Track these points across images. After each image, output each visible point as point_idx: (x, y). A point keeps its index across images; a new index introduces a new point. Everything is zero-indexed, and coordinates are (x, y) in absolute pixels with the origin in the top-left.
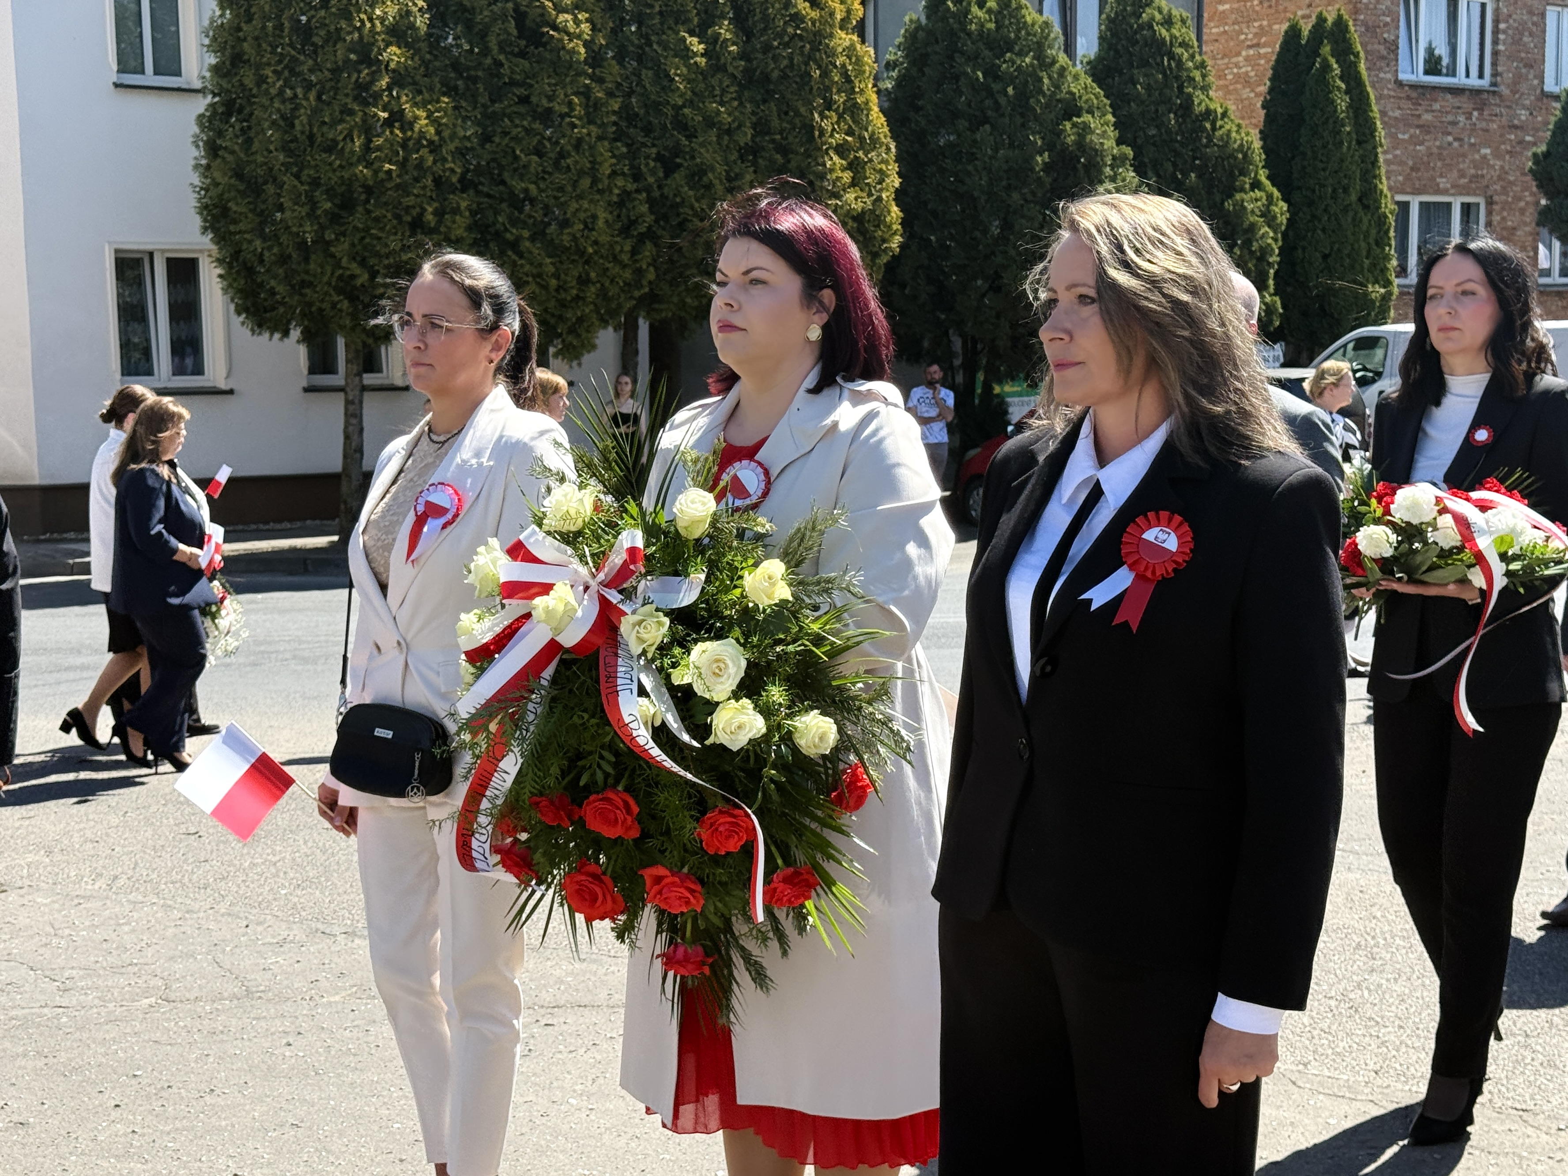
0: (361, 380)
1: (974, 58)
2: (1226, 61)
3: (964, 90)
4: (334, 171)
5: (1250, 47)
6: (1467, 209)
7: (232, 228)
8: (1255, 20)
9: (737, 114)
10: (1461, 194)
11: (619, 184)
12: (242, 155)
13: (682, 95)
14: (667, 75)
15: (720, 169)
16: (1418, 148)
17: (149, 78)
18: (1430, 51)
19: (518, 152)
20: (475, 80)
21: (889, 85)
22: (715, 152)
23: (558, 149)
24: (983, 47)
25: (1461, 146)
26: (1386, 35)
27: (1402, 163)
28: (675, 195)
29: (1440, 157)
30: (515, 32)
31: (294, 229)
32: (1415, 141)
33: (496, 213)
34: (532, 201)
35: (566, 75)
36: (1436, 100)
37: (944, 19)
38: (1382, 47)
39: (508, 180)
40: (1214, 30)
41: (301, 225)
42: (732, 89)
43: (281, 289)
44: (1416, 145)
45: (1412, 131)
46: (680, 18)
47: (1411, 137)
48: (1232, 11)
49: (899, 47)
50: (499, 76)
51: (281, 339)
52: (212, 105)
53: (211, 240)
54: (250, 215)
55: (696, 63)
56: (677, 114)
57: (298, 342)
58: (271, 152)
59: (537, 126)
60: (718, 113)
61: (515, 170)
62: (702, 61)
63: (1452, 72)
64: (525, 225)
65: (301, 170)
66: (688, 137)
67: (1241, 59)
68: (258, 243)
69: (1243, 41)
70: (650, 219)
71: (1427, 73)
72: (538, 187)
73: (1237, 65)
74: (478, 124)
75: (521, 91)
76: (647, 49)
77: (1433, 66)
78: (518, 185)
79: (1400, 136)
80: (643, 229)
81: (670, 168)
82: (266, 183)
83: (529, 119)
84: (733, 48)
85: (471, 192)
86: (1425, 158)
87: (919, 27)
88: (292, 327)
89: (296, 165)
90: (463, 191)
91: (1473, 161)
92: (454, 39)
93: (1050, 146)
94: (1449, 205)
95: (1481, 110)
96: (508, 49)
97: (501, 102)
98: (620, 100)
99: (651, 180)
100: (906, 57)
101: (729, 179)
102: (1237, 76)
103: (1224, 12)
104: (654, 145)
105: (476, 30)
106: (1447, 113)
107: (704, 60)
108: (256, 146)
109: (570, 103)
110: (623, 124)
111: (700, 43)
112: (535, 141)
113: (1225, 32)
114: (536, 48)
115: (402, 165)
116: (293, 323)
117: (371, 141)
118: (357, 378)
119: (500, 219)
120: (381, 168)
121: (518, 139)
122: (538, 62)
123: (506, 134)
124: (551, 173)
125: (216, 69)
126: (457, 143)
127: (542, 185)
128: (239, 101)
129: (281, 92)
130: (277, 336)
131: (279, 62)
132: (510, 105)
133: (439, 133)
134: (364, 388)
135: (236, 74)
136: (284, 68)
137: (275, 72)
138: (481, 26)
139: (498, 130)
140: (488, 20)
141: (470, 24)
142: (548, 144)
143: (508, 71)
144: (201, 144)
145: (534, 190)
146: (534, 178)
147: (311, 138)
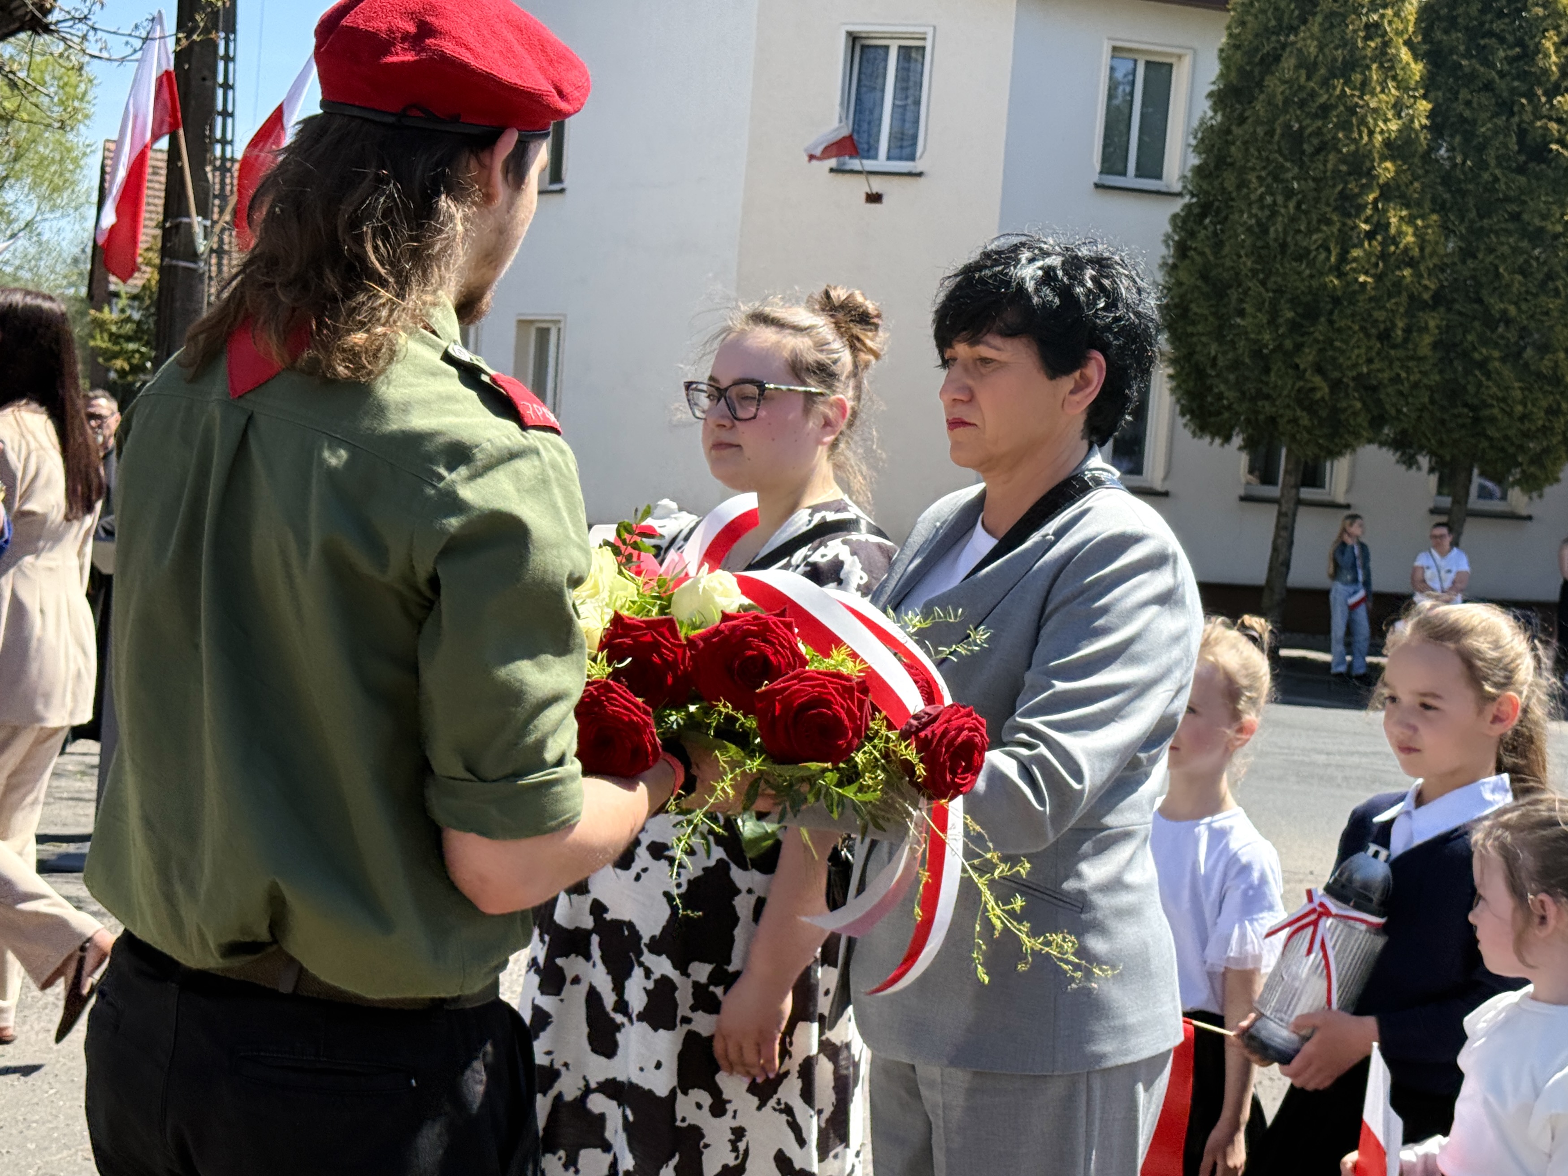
0: (1298, 493)
4: (1303, 280)
7: (1190, 329)
12: (1211, 258)
17: (1130, 180)
19: (1501, 270)
20: (1464, 194)
23: (1546, 269)
30: (1516, 148)
31: (1253, 336)
33: (1466, 332)
34: (1508, 322)
39: (1485, 298)
41: (1259, 333)
43: (1231, 395)
50: (1493, 191)
51: (1222, 445)
52: (1188, 207)
53: (1167, 340)
54: (1211, 319)
57: (1240, 448)
58: (1240, 257)
59: (1525, 244)
61: (1495, 289)
64: (1496, 345)
65: (1267, 277)
68: (1213, 349)
72: (1519, 309)
74: (1462, 237)
75: (1514, 208)
78: (1497, 306)
82: (1230, 287)
83: (1516, 236)
85: (1442, 309)
88: (1234, 433)
89: (1263, 271)
90: (1433, 309)
92: (1447, 151)
96: (1504, 164)
97: (1490, 217)
105: (1475, 143)
108: (1226, 250)
112: (1521, 260)
114: (1539, 164)
115: (1379, 278)
116: (1237, 429)
117: (1348, 252)
118: (1294, 491)
119: (1470, 338)
120: (1356, 280)
121: (1503, 258)
122: (1538, 179)
123: (1491, 250)
124: (1536, 296)
125: (1199, 171)
126: (1435, 260)
127: (1524, 307)
128: (1217, 204)
129: (1261, 198)
130: (1218, 441)
131: (1264, 168)
132: (1499, 221)
133: (1422, 249)
134: (1300, 502)
135: (1218, 177)
136: (1268, 174)
137: (1259, 178)
138: (1481, 139)
139: (1482, 247)
140: (1489, 134)
141: (1468, 137)
142: (1535, 264)
143: (1503, 187)
144: (1171, 243)
145: (1512, 310)
146: (1515, 299)
147: (1284, 246)
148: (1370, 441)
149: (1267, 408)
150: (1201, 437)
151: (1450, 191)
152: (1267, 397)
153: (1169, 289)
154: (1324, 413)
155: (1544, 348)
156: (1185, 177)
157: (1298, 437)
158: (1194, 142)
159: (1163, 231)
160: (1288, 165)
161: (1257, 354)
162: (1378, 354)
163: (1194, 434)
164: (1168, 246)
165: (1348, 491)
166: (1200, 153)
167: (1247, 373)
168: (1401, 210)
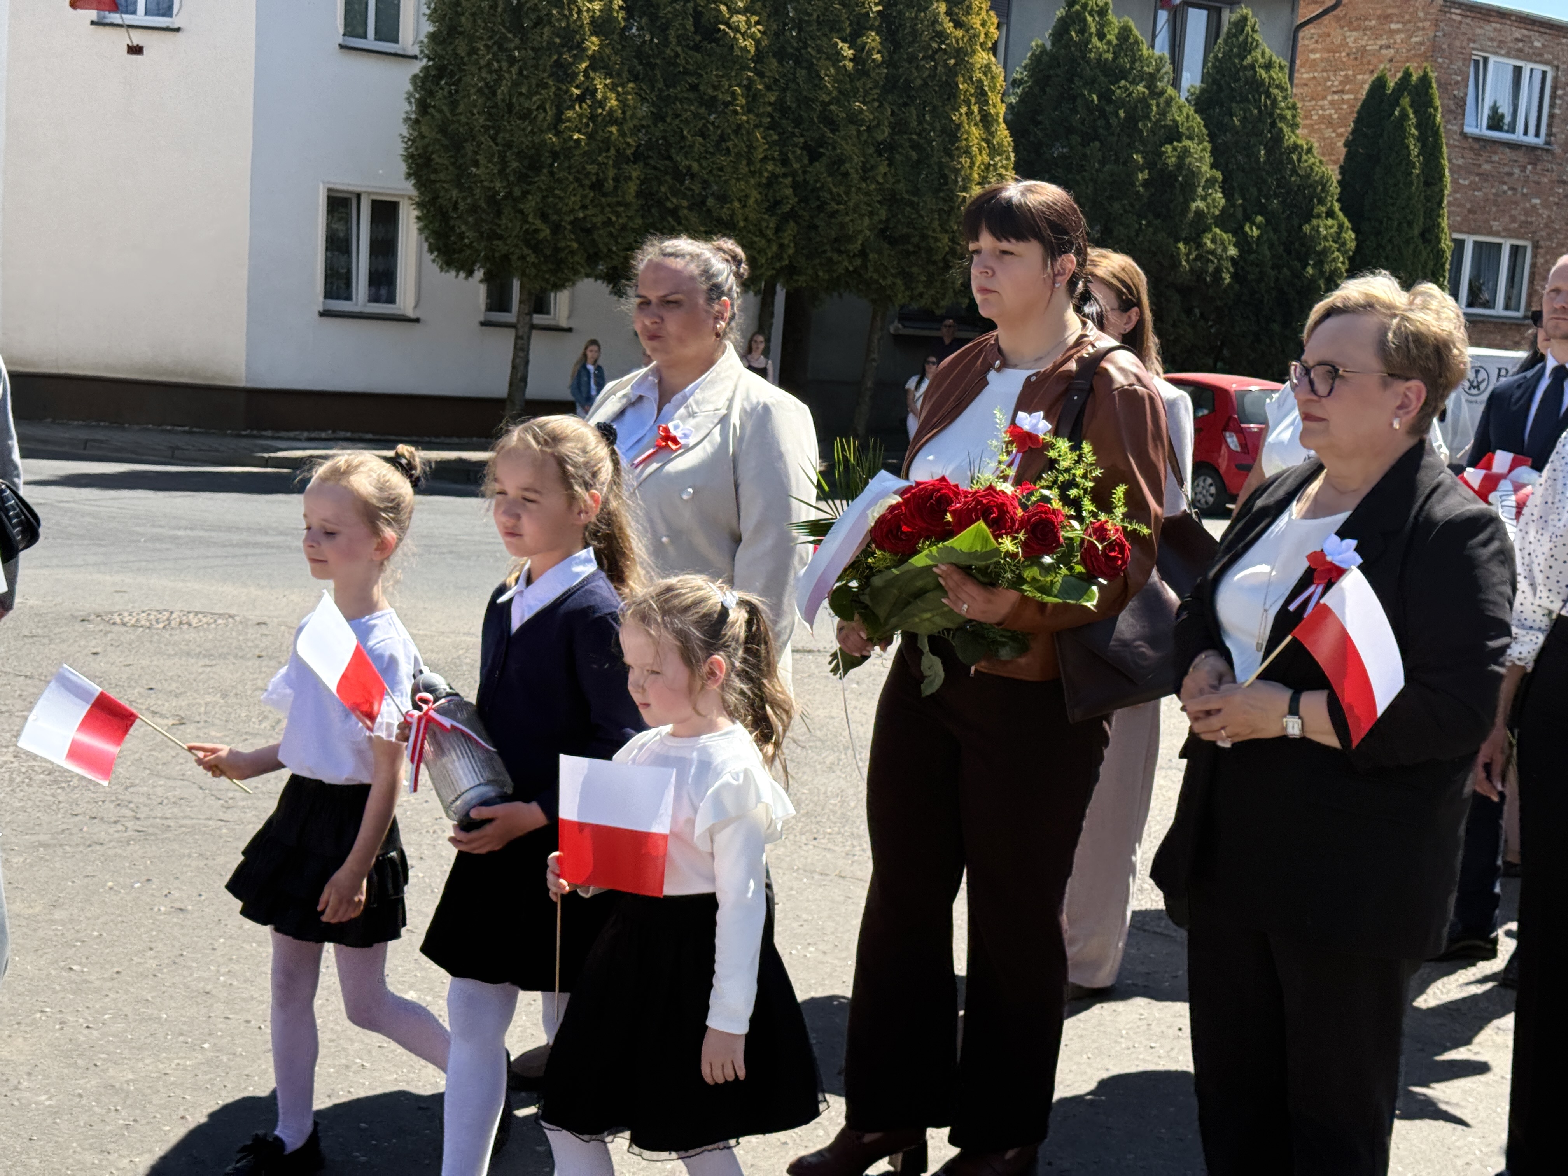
0: (531, 319)
1: (1091, 83)
2: (1313, 103)
3: (1080, 109)
4: (526, 136)
5: (1335, 93)
6: (1516, 251)
7: (433, 177)
8: (1342, 70)
9: (877, 114)
10: (1511, 237)
11: (770, 168)
12: (448, 115)
13: (829, 93)
14: (818, 76)
15: (857, 160)
16: (1476, 193)
17: (371, 43)
18: (1494, 109)
19: (685, 133)
20: (653, 67)
21: (1013, 100)
22: (854, 145)
23: (719, 132)
24: (1099, 74)
25: (1514, 194)
26: (1456, 92)
27: (1461, 205)
28: (816, 181)
29: (1495, 203)
30: (692, 29)
31: (486, 184)
32: (1474, 187)
33: (660, 183)
34: (692, 176)
35: (732, 69)
36: (1496, 153)
37: (1067, 47)
38: (1451, 102)
39: (674, 156)
40: (1305, 76)
41: (492, 181)
42: (875, 91)
43: (471, 234)
44: (1474, 190)
45: (1472, 178)
46: (834, 27)
47: (1471, 183)
48: (1322, 60)
49: (1025, 68)
50: (676, 65)
51: (466, 278)
52: (426, 69)
53: (414, 185)
54: (451, 168)
55: (844, 66)
56: (825, 110)
58: (473, 115)
59: (702, 110)
60: (861, 111)
61: (682, 148)
62: (850, 65)
63: (1512, 129)
64: (684, 196)
65: (497, 134)
66: (833, 131)
67: (1326, 102)
68: (455, 193)
69: (1329, 87)
70: (793, 200)
71: (1490, 128)
72: (700, 165)
73: (1322, 108)
74: (653, 104)
75: (692, 80)
76: (803, 51)
77: (1496, 122)
78: (683, 162)
79: (1461, 181)
80: (787, 208)
81: (814, 156)
82: (466, 141)
83: (696, 104)
84: (877, 57)
85: (641, 164)
86: (1482, 203)
87: (1044, 51)
88: (476, 268)
89: (493, 127)
90: (635, 163)
91: (1524, 209)
92: (638, 30)
93: (1150, 165)
94: (1500, 246)
95: (1535, 164)
96: (684, 43)
97: (675, 87)
98: (777, 93)
99: (796, 166)
100: (1030, 77)
101: (865, 170)
102: (1322, 117)
103: (1314, 60)
104: (802, 136)
105: (659, 24)
106: (1505, 164)
107: (851, 64)
108: (461, 108)
109: (733, 93)
110: (777, 115)
111: (850, 48)
112: (700, 124)
113: (1315, 78)
114: (710, 43)
115: (591, 137)
116: (478, 265)
117: (562, 113)
118: (528, 317)
119: (663, 189)
120: (571, 137)
121: (687, 122)
122: (709, 56)
123: (677, 116)
124: (713, 154)
125: (433, 37)
126: (636, 122)
127: (704, 163)
128: (450, 67)
129: (489, 64)
130: (462, 275)
131: (491, 38)
132: (682, 91)
133: (624, 113)
134: (533, 327)
135: (451, 43)
136: (494, 43)
137: (486, 46)
138: (664, 21)
139: (670, 112)
140: (670, 16)
141: (654, 17)
142: (711, 128)
143: (684, 62)
144: (413, 100)
145: (695, 166)
146: (697, 157)
147: (510, 106)
148: (588, 276)
149: (501, 247)
150: (447, 271)
151: (641, 63)
152: (501, 237)
153: (414, 141)
154: (548, 252)
155: (723, 199)
156: (422, 42)
157: (528, 271)
158: (428, 12)
159: (406, 90)
160: (510, 35)
161: (492, 200)
162: (592, 201)
163: (442, 269)
164: (410, 103)
165: (569, 317)
166: (434, 22)
167: (484, 216)
168: (605, 79)
